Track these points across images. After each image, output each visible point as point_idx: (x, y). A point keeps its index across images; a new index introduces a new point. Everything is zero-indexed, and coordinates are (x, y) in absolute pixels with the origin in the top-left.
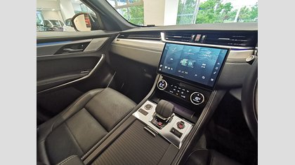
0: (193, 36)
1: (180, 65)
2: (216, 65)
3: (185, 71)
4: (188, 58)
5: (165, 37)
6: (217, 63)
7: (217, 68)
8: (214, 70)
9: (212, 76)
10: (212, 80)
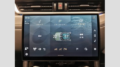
0: (55, 5)
1: (53, 40)
2: (93, 33)
3: (63, 47)
4: (60, 30)
5: (19, 9)
6: (93, 30)
7: (95, 36)
8: (93, 38)
9: (94, 45)
10: (95, 49)
